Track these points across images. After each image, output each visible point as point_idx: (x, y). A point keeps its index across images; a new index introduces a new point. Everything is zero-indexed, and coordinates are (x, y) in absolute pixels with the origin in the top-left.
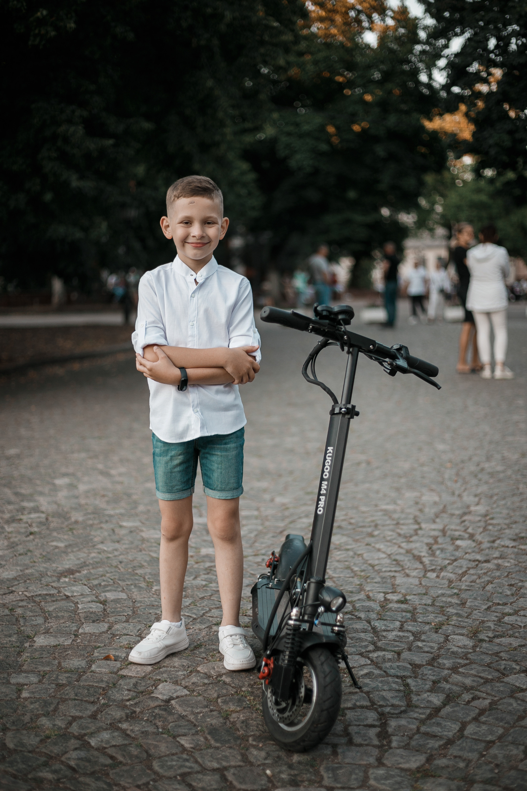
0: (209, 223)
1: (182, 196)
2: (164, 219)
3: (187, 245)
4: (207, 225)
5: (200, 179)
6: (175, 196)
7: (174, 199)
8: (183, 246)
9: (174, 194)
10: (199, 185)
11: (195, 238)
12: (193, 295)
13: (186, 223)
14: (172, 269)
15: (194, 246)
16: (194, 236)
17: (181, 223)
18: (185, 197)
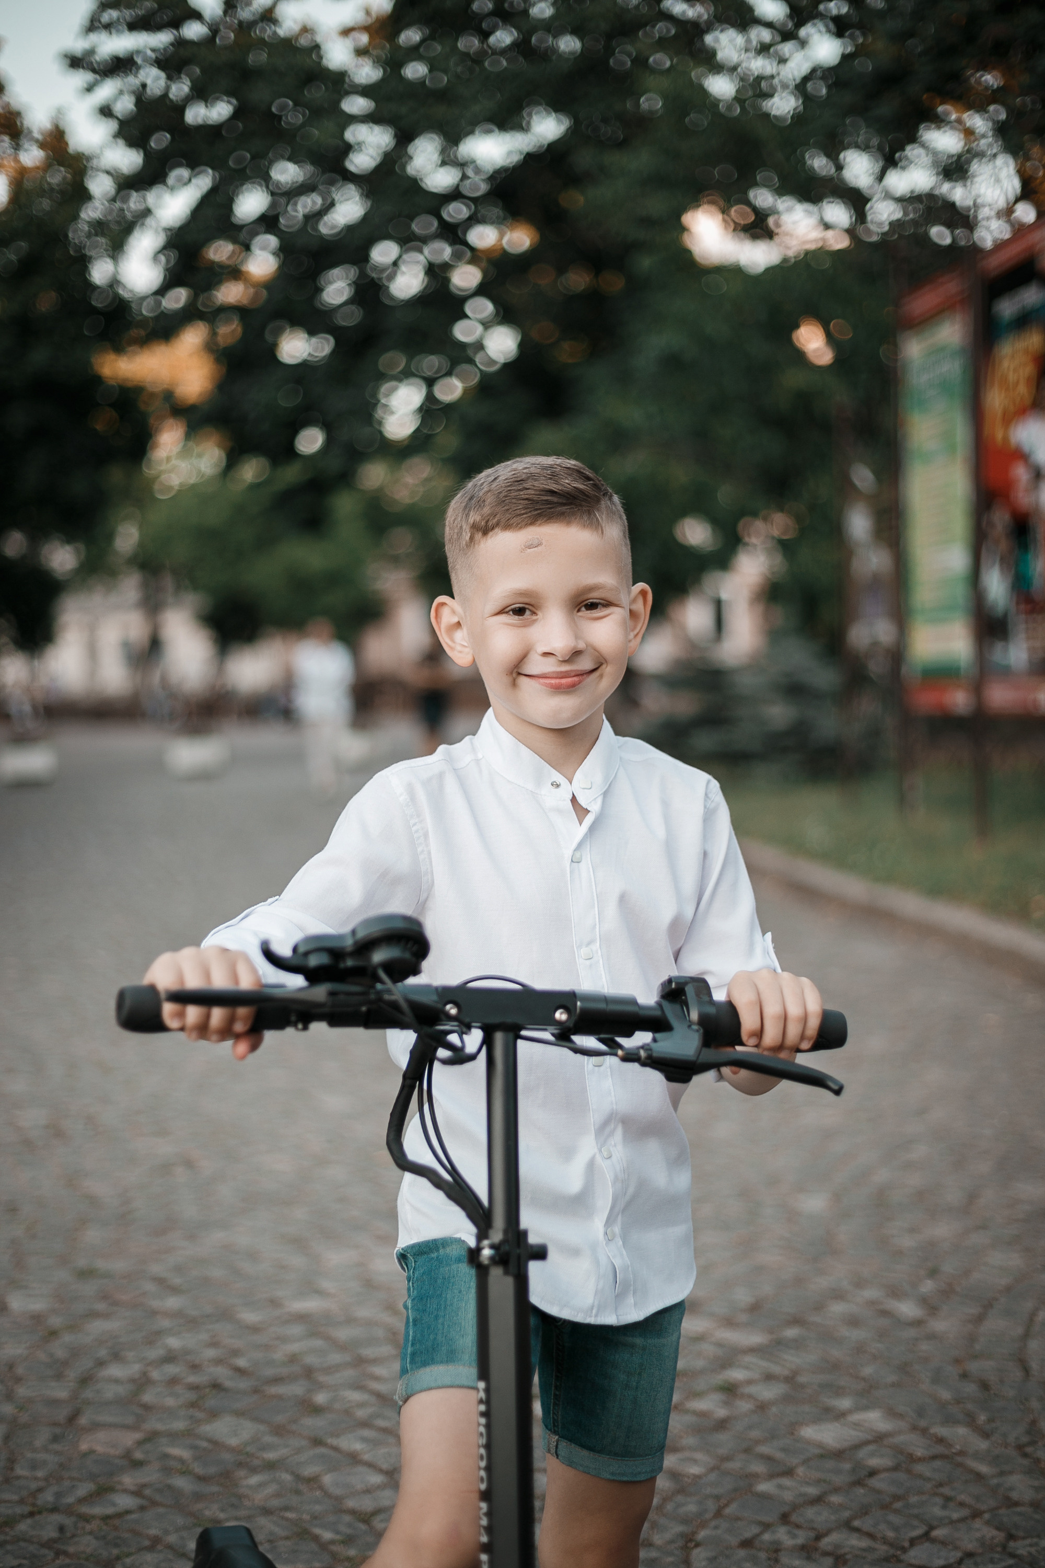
0: (592, 606)
1: (497, 524)
2: (443, 604)
3: (523, 681)
4: (585, 613)
5: (551, 467)
6: (475, 527)
7: (472, 538)
8: (514, 684)
9: (471, 520)
10: (553, 486)
11: (551, 660)
12: (578, 855)
13: (520, 612)
14: (477, 761)
15: (546, 685)
16: (546, 654)
17: (501, 612)
18: (507, 527)
